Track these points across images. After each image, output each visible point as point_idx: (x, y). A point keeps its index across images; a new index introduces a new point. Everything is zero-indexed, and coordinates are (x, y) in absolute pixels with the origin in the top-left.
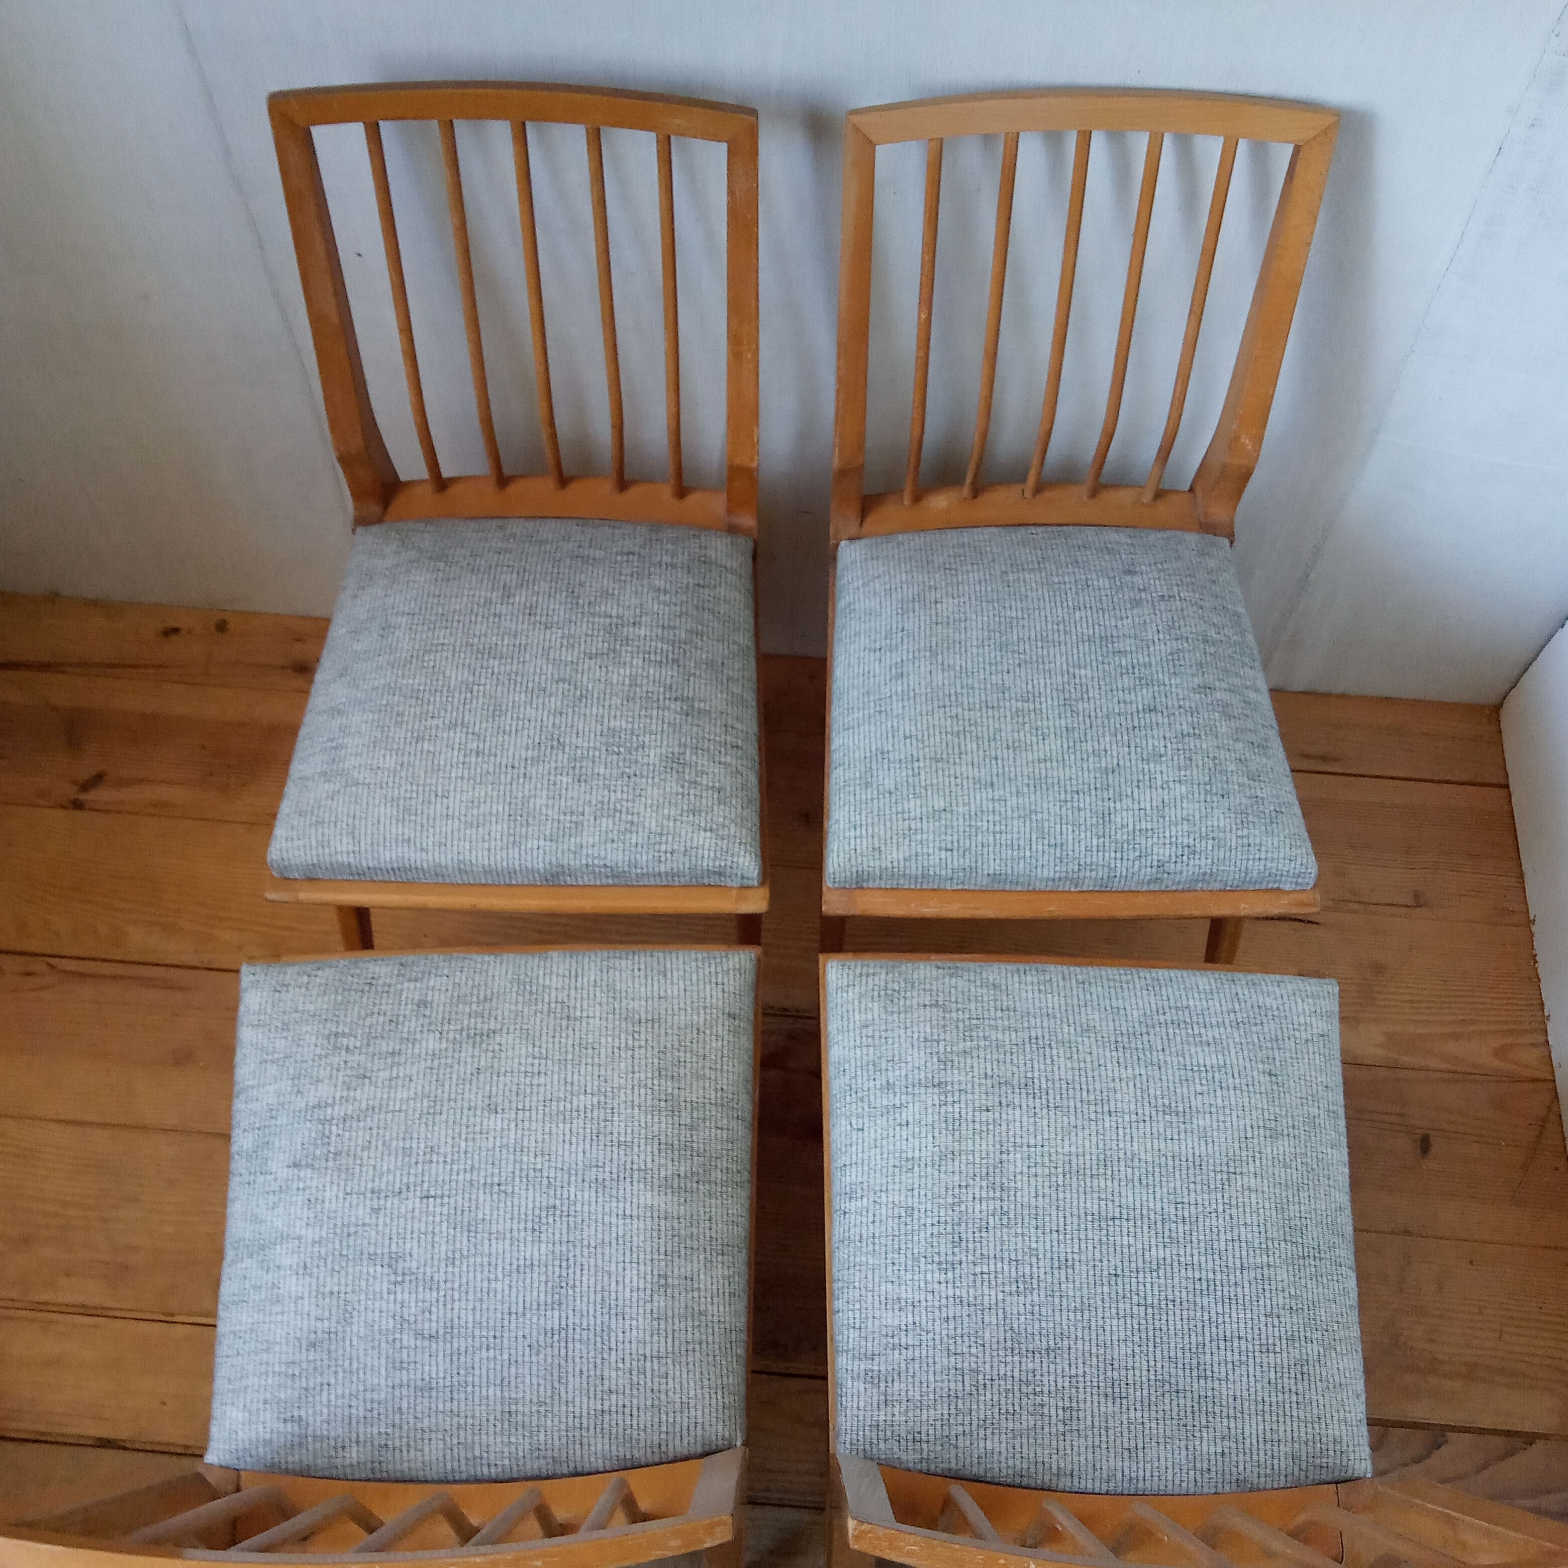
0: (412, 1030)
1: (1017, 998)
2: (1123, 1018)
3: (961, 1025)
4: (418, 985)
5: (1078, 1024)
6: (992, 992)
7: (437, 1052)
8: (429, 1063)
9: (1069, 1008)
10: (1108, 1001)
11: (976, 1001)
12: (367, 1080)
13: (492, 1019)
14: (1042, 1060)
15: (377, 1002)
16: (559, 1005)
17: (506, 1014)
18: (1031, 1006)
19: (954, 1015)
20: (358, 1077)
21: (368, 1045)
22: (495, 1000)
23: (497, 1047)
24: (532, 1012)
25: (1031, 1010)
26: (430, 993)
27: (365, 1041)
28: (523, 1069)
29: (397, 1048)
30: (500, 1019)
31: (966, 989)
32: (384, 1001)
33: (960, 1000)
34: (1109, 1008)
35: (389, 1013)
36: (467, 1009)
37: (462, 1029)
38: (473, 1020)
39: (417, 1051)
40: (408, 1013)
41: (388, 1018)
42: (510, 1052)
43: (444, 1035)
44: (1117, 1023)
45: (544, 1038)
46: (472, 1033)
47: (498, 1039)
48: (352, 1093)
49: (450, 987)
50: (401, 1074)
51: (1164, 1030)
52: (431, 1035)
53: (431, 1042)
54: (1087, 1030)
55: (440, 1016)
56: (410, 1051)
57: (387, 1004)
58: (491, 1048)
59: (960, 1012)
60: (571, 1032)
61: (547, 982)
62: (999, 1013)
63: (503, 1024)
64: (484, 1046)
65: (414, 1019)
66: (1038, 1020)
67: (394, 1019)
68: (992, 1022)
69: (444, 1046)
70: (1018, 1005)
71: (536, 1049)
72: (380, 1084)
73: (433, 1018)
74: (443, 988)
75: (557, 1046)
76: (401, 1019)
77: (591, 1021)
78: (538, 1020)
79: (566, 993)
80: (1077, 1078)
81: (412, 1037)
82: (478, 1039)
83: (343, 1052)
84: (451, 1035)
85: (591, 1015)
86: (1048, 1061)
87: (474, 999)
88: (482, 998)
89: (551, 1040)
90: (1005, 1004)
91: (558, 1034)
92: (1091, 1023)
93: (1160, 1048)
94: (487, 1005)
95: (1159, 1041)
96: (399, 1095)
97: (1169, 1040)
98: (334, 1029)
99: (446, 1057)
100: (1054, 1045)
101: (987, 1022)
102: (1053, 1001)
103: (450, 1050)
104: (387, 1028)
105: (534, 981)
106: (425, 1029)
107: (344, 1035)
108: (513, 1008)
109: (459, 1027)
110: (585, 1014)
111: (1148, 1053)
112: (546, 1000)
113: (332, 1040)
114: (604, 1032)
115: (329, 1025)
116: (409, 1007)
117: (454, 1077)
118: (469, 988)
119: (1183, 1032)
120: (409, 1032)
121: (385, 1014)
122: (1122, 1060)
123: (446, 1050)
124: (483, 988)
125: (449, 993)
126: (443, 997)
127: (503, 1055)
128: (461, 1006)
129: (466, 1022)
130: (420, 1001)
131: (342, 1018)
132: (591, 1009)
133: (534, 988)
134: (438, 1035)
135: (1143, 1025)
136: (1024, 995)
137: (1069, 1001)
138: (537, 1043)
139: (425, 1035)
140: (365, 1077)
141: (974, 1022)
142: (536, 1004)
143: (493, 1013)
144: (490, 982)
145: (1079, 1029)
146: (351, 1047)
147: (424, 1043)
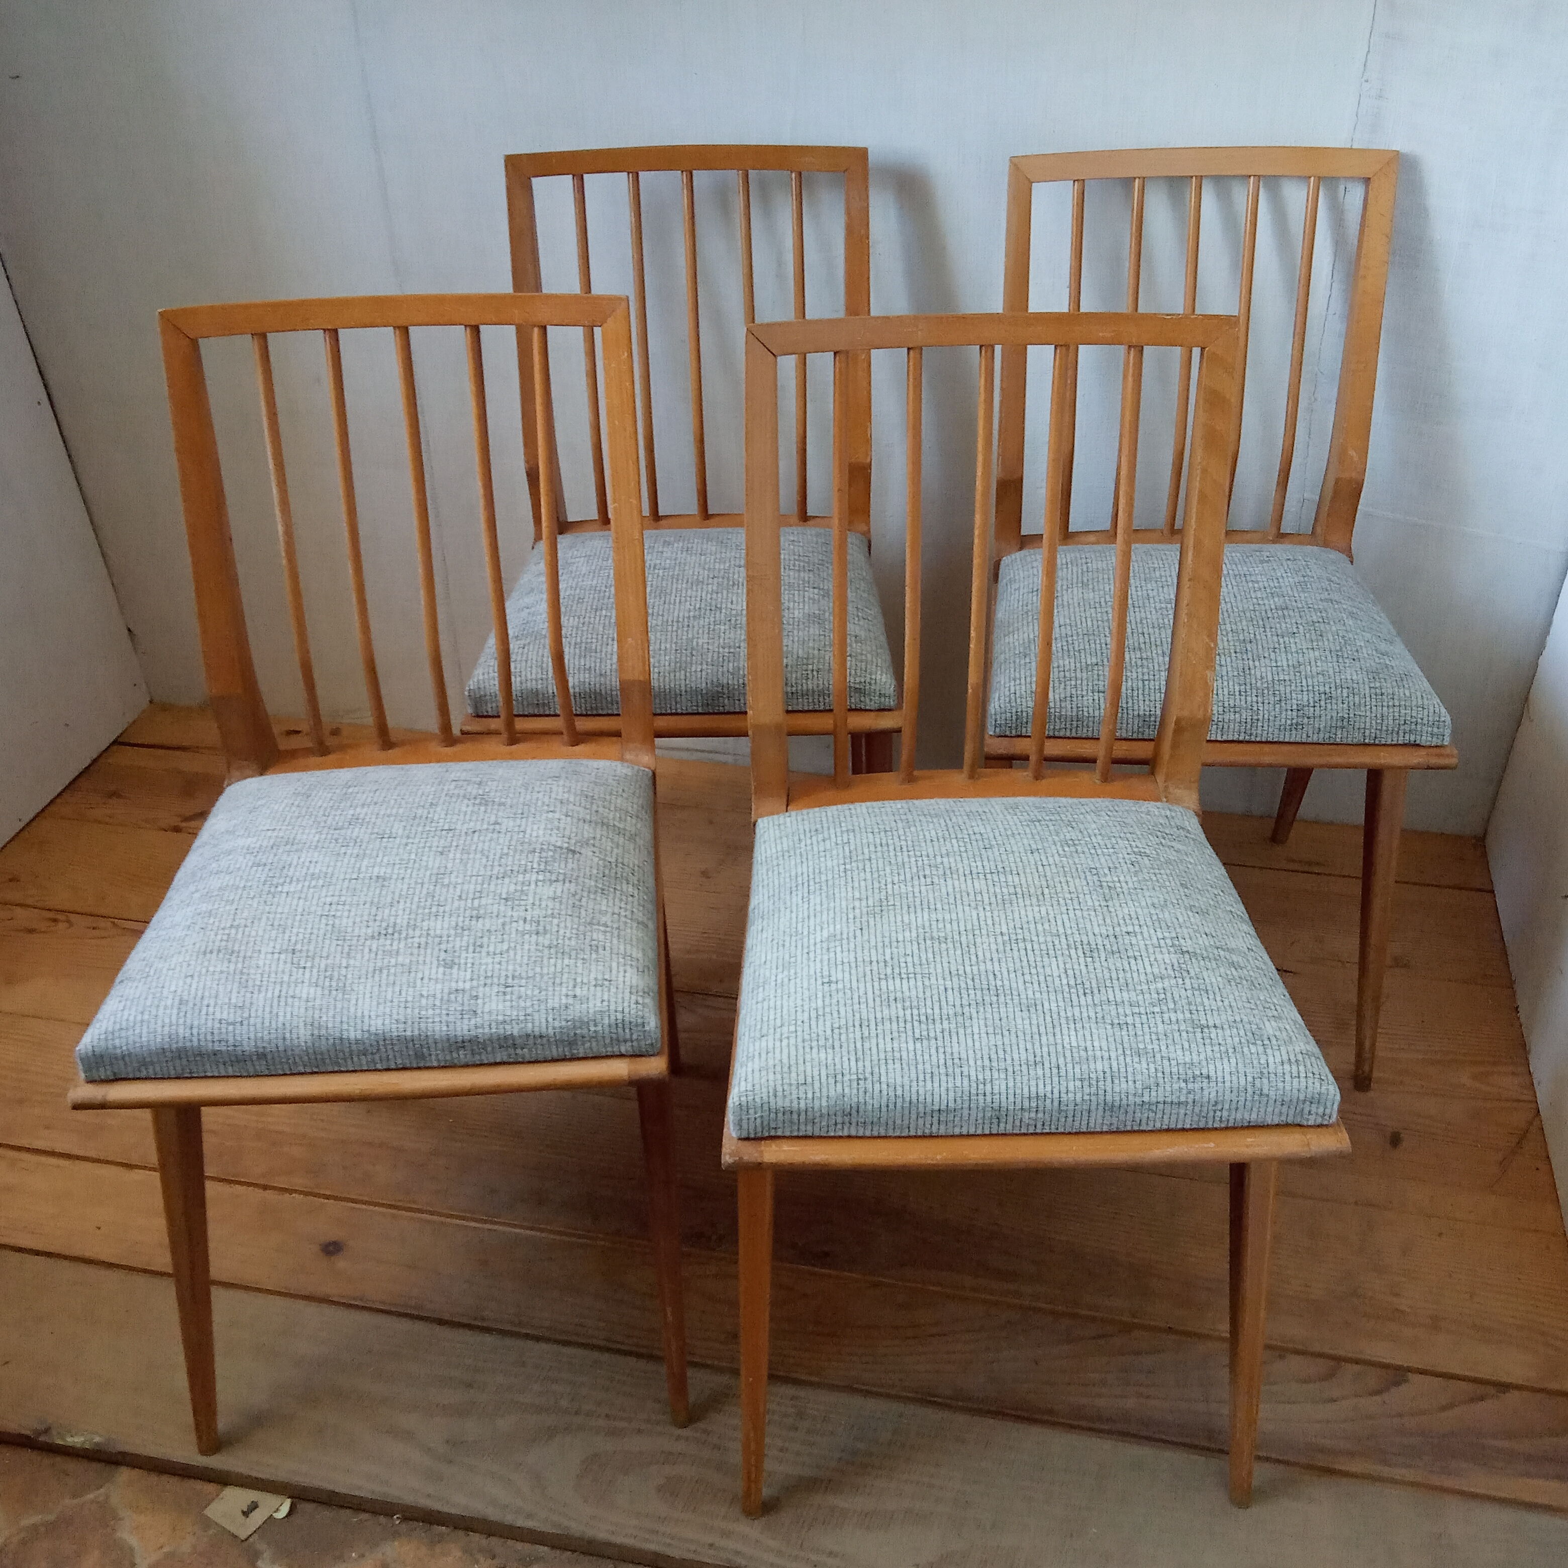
0: (458, 939)
1: (1111, 1039)
2: (990, 1023)
3: (1171, 1006)
4: (454, 985)
5: (1040, 1012)
6: (1141, 1046)
7: (433, 918)
8: (441, 909)
9: (1050, 1030)
10: (1007, 1041)
11: (1157, 1034)
12: (504, 896)
13: (374, 949)
14: (1078, 973)
15: (498, 966)
16: (302, 964)
17: (359, 956)
18: (1094, 1031)
19: (1181, 1016)
20: (513, 899)
21: (504, 924)
22: (371, 969)
23: (370, 924)
24: (331, 957)
25: (1093, 1026)
26: (440, 976)
27: (507, 928)
28: (347, 907)
29: (474, 922)
30: (367, 950)
31: (1171, 1048)
32: (490, 967)
33: (1177, 1035)
34: (1006, 1033)
35: (484, 954)
36: (400, 959)
37: (406, 939)
38: (395, 947)
39: (454, 919)
40: (464, 955)
41: (484, 950)
42: (358, 920)
43: (425, 933)
44: (996, 1016)
45: (322, 932)
46: (396, 935)
47: (370, 931)
48: (519, 888)
49: (419, 982)
50: (469, 901)
51: (944, 1011)
52: (438, 932)
53: (439, 927)
54: (1031, 1007)
55: (429, 951)
56: (461, 919)
57: (487, 964)
58: (378, 923)
59: (1174, 1019)
60: (293, 939)
61: (312, 990)
62: (1130, 1020)
63: (363, 945)
64: (384, 924)
65: (457, 948)
66: (1085, 1015)
67: (478, 949)
68: (1136, 1010)
69: (425, 924)
70: (1110, 1032)
71: (331, 922)
72: (491, 895)
73: (437, 948)
74: (426, 981)
75: (310, 926)
76: (471, 949)
77: (270, 950)
78: (325, 950)
79: (293, 978)
80: (1038, 959)
81: (459, 931)
82: (390, 931)
83: (529, 918)
84: (418, 933)
85: (269, 956)
86: (1070, 972)
87: (392, 970)
88: (385, 972)
89: (315, 931)
90: (1124, 1033)
91: (307, 936)
92: (1025, 1014)
93: (950, 992)
94: (379, 964)
95: (950, 999)
96: (472, 887)
97: (940, 1001)
98: (541, 939)
99: (423, 914)
100: (1066, 989)
101: (1142, 1010)
102: (1070, 1038)
103: (419, 920)
104: (485, 940)
105: (326, 992)
106: (445, 938)
107: (530, 933)
108: (352, 962)
109: (410, 940)
110: (276, 956)
111: (963, 985)
112: (315, 970)
113: (541, 928)
114: (259, 939)
115: (547, 943)
116: (463, 961)
117: (416, 899)
118: (398, 983)
119: (923, 1011)
120: (462, 937)
121: (488, 953)
122: (991, 977)
123: (423, 921)
124: (384, 982)
125: (420, 975)
126: (427, 973)
127: (366, 918)
128: (408, 961)
129: (402, 945)
130: (451, 968)
131: (533, 948)
132: (268, 962)
133: (327, 984)
134: (432, 932)
135: (967, 1014)
136: (1104, 1045)
137: (1051, 1039)
138: (329, 928)
139: (445, 932)
140: (506, 899)
141: (1157, 1009)
142: (327, 966)
143: (373, 955)
144: (376, 989)
145: (1039, 1007)
146: (521, 922)
147: (446, 926)
